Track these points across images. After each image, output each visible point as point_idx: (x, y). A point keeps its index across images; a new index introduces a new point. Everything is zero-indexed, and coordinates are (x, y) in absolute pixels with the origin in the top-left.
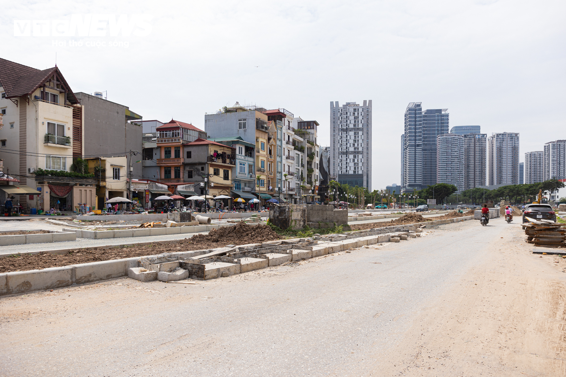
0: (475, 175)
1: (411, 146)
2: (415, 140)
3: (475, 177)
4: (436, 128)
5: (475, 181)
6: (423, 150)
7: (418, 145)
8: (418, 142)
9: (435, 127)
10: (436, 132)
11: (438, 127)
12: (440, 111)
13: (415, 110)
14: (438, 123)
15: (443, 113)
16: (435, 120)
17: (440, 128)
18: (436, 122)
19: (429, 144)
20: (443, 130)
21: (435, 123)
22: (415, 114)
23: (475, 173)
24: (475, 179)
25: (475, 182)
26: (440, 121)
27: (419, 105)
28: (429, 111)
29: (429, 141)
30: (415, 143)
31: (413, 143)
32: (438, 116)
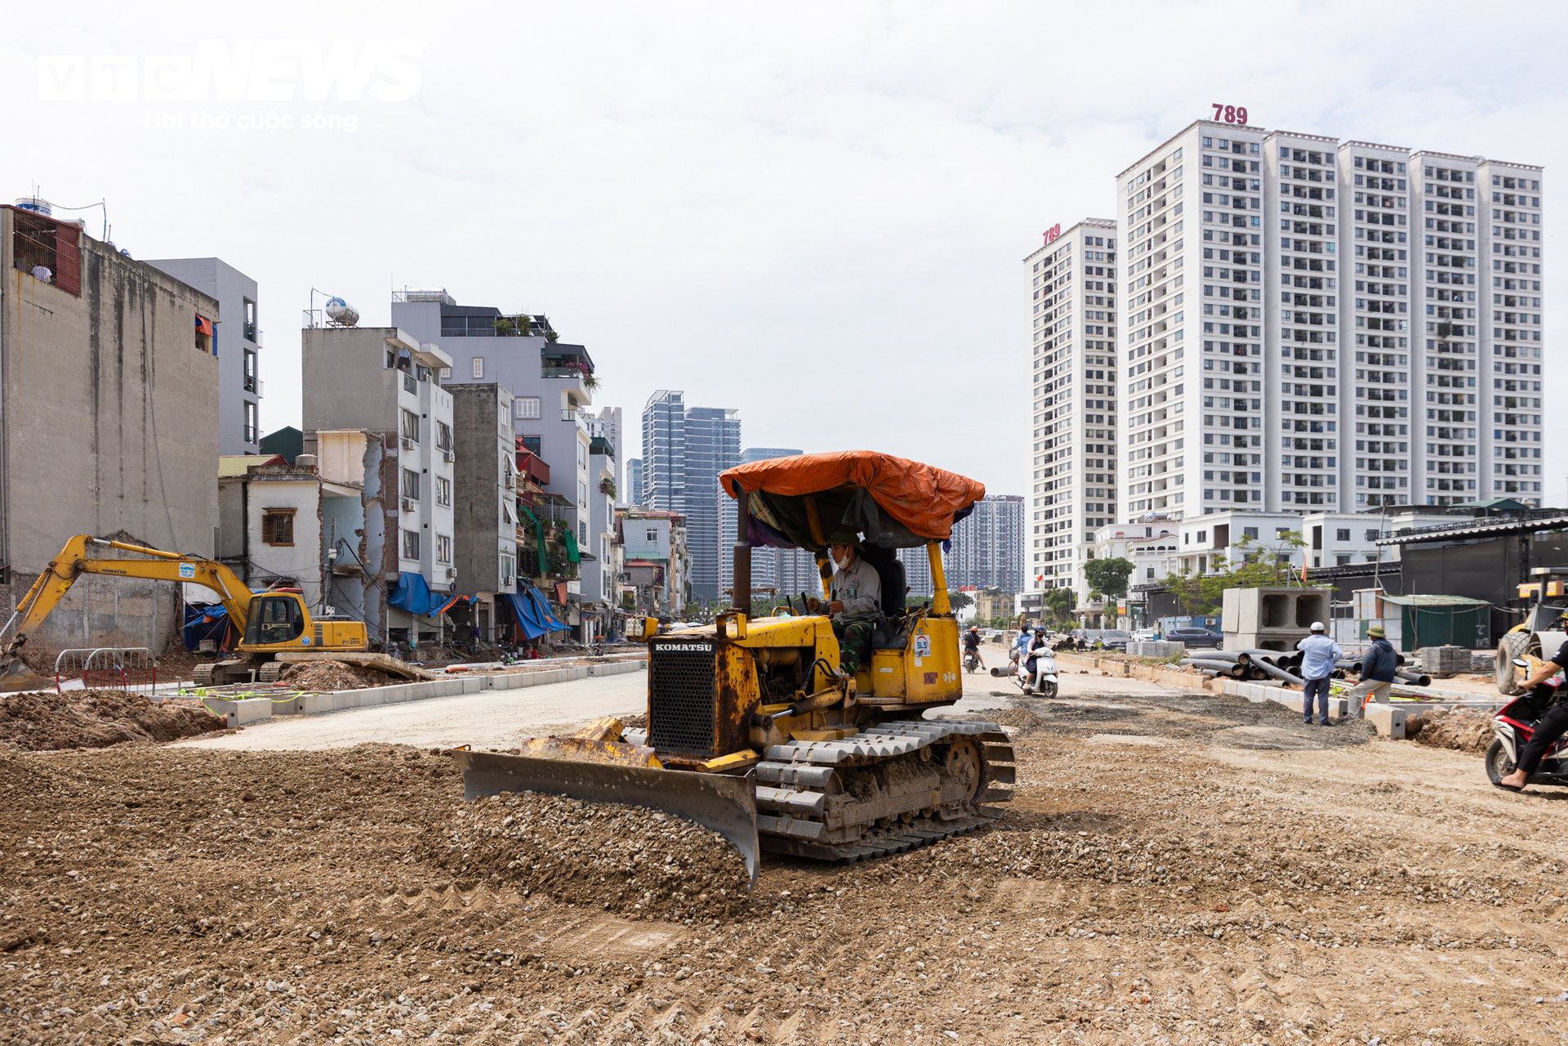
0: (795, 563)
1: (661, 491)
2: (670, 479)
3: (795, 567)
4: (713, 453)
5: (795, 575)
6: (688, 501)
7: (677, 492)
8: (676, 485)
9: (709, 449)
10: (713, 461)
11: (717, 449)
12: (720, 413)
13: (670, 409)
14: (717, 441)
15: (727, 417)
16: (709, 433)
17: (721, 453)
18: (713, 438)
19: (698, 489)
20: (728, 458)
21: (709, 441)
22: (670, 417)
23: (795, 559)
24: (795, 571)
25: (796, 579)
26: (721, 437)
27: (677, 398)
28: (697, 412)
29: (699, 481)
30: (670, 485)
31: (665, 485)
32: (717, 424)
